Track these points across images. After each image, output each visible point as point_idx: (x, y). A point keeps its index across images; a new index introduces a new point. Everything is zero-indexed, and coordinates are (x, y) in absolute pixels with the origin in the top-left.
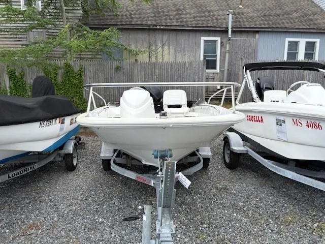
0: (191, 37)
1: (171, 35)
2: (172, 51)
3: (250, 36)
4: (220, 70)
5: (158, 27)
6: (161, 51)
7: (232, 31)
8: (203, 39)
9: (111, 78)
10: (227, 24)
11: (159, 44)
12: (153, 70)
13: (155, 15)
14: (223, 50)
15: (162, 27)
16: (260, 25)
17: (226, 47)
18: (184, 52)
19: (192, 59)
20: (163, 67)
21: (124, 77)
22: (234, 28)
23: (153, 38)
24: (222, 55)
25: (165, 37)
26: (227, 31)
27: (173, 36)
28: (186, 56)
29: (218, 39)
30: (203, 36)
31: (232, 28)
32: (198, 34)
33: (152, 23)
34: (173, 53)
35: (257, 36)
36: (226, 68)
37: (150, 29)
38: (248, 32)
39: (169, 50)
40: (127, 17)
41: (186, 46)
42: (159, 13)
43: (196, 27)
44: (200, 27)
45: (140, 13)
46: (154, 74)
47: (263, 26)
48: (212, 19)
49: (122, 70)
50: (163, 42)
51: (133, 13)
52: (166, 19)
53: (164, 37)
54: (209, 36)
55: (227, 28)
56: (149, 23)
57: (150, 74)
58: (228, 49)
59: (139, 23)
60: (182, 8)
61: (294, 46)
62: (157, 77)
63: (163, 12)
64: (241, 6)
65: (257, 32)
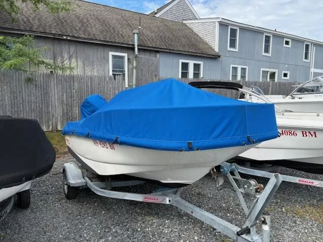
0: (100, 52)
1: (78, 47)
2: (80, 64)
3: (153, 55)
4: (129, 85)
5: (65, 37)
6: (68, 63)
7: (139, 49)
8: (111, 53)
9: (20, 92)
10: (133, 41)
11: (66, 56)
12: (72, 83)
13: (58, 24)
14: (131, 66)
15: (69, 38)
16: (160, 46)
17: (133, 64)
18: (93, 66)
19: (101, 72)
20: (83, 81)
21: (37, 91)
22: (140, 46)
23: (58, 49)
24: (130, 71)
25: (73, 49)
26: (133, 49)
27: (80, 48)
28: (96, 69)
29: (125, 55)
30: (111, 51)
31: (138, 46)
32: (106, 49)
33: (57, 32)
34: (82, 66)
35: (158, 55)
36: (134, 83)
37: (54, 39)
38: (150, 51)
39: (77, 62)
40: (25, 22)
41: (95, 60)
42: (62, 23)
43: (104, 41)
44: (107, 41)
45: (39, 20)
46: (72, 89)
47: (162, 47)
48: (118, 35)
49: (34, 82)
50: (69, 53)
51: (31, 19)
52: (71, 29)
53: (71, 49)
54: (117, 52)
55: (134, 45)
56: (54, 32)
57: (68, 88)
58: (135, 65)
59: (41, 30)
60: (85, 21)
61: (185, 66)
62: (76, 92)
63: (66, 21)
64: (140, 27)
65: (158, 52)
